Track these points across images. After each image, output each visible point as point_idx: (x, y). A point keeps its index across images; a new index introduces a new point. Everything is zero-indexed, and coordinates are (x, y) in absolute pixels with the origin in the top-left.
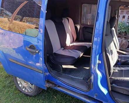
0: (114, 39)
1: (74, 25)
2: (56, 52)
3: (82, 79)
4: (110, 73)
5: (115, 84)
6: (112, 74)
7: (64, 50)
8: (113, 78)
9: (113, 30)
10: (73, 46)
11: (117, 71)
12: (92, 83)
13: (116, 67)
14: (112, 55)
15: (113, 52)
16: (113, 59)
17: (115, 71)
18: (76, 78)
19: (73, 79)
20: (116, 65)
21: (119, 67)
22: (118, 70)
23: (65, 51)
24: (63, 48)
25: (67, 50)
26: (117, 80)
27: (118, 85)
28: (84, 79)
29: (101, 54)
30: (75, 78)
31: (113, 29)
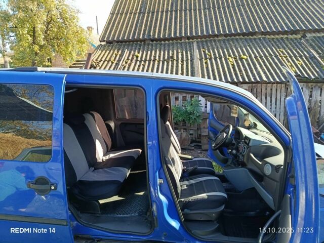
0: (172, 138)
1: (105, 122)
2: (82, 179)
3: (137, 215)
4: (178, 194)
5: (188, 209)
6: (180, 195)
7: (96, 171)
8: (183, 200)
9: (168, 125)
10: (110, 159)
11: (186, 188)
12: (155, 218)
13: (183, 181)
14: (174, 165)
15: (175, 160)
16: (177, 170)
17: (183, 188)
18: (127, 217)
19: (122, 220)
20: (182, 178)
21: (187, 180)
22: (187, 186)
23: (98, 172)
24: (93, 168)
25: (101, 170)
26: (189, 202)
27: (191, 210)
28: (140, 215)
29: (161, 168)
30: (125, 217)
31: (168, 123)
